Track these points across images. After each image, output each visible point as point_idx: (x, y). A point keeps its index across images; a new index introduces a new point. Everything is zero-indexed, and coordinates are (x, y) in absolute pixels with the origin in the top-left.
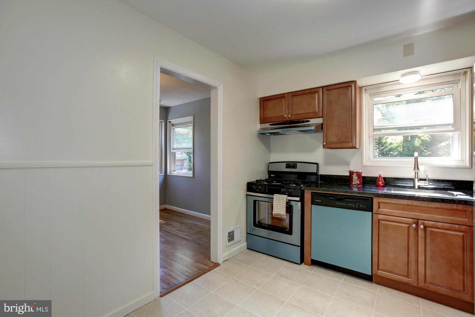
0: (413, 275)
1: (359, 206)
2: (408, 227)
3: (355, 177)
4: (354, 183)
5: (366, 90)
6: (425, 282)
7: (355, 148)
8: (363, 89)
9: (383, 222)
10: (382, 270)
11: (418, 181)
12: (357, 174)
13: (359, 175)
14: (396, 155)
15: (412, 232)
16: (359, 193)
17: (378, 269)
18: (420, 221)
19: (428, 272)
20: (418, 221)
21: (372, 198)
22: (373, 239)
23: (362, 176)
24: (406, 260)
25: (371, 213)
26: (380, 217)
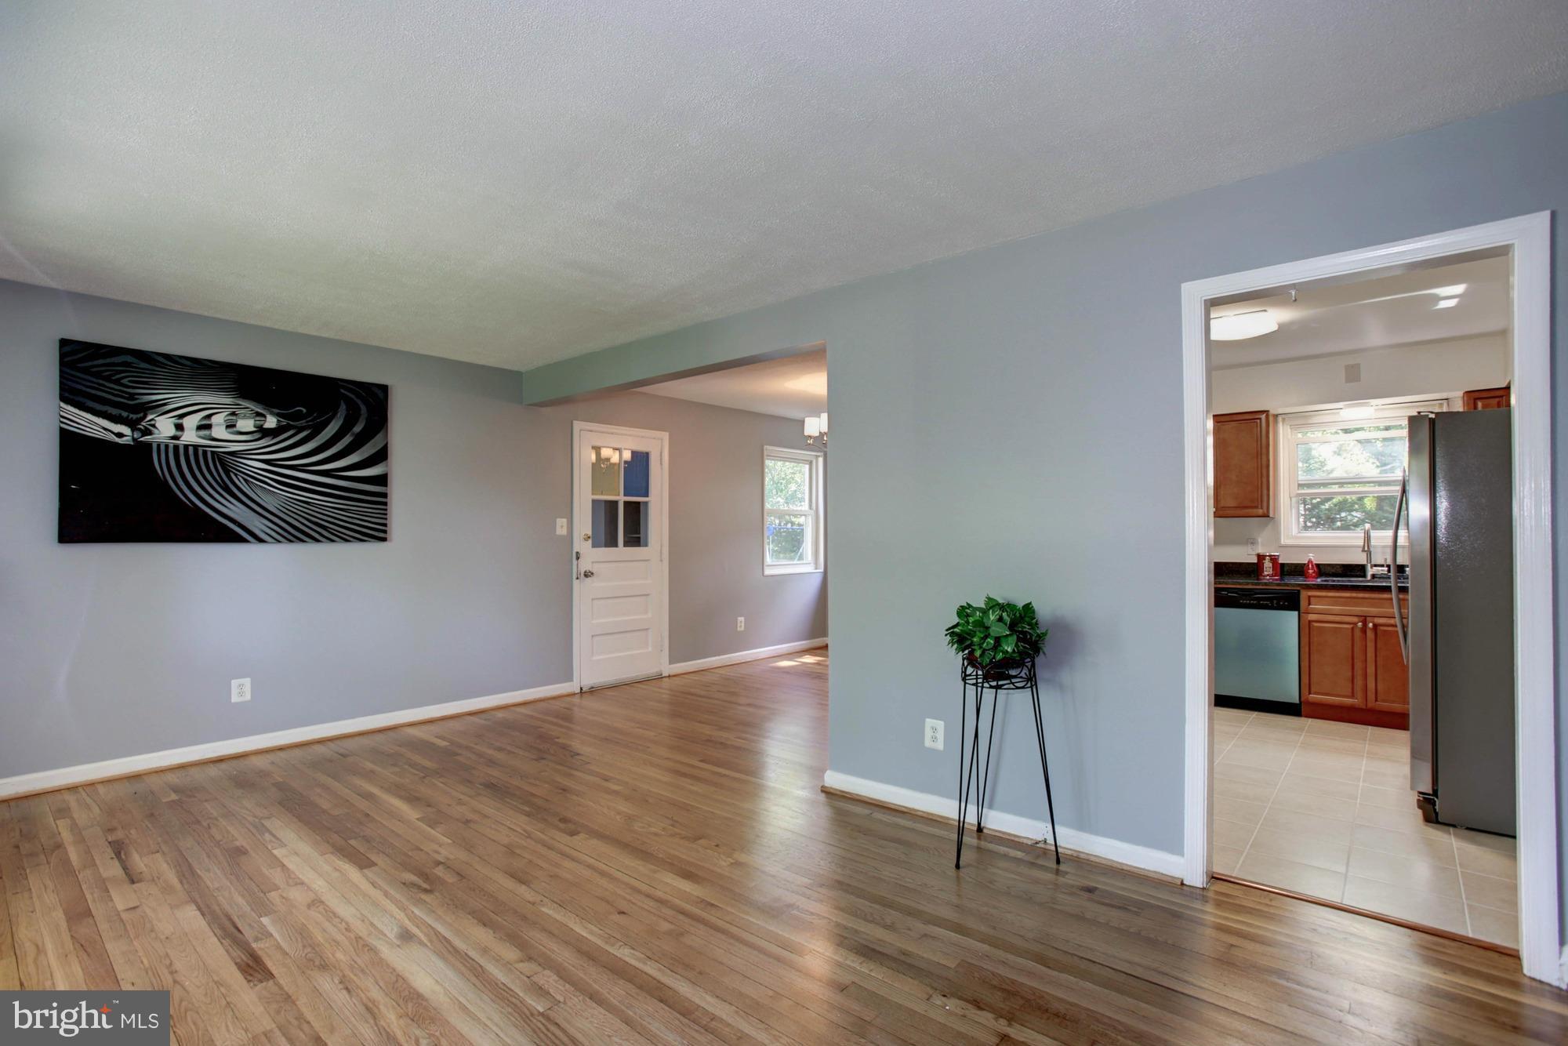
0: (1359, 693)
1: (1278, 603)
2: (1353, 628)
3: (1267, 564)
4: (1266, 573)
5: (1284, 419)
6: (1376, 700)
7: (1268, 516)
8: (1280, 419)
9: (1316, 624)
10: (1316, 693)
11: (1371, 567)
12: (1271, 559)
13: (1274, 559)
14: (1358, 521)
15: (1358, 634)
16: (1278, 585)
17: (1310, 693)
18: (1368, 619)
19: (1380, 688)
20: (1366, 619)
21: (1299, 591)
22: (1302, 649)
23: (1280, 562)
24: (1350, 674)
25: (1296, 613)
26: (1312, 617)
